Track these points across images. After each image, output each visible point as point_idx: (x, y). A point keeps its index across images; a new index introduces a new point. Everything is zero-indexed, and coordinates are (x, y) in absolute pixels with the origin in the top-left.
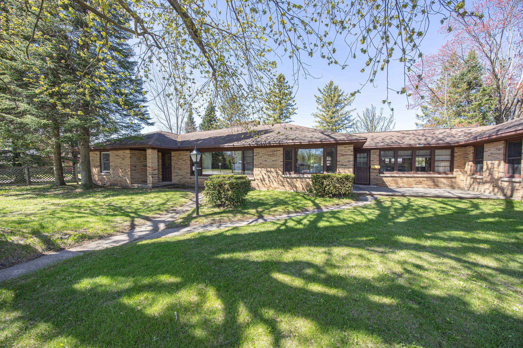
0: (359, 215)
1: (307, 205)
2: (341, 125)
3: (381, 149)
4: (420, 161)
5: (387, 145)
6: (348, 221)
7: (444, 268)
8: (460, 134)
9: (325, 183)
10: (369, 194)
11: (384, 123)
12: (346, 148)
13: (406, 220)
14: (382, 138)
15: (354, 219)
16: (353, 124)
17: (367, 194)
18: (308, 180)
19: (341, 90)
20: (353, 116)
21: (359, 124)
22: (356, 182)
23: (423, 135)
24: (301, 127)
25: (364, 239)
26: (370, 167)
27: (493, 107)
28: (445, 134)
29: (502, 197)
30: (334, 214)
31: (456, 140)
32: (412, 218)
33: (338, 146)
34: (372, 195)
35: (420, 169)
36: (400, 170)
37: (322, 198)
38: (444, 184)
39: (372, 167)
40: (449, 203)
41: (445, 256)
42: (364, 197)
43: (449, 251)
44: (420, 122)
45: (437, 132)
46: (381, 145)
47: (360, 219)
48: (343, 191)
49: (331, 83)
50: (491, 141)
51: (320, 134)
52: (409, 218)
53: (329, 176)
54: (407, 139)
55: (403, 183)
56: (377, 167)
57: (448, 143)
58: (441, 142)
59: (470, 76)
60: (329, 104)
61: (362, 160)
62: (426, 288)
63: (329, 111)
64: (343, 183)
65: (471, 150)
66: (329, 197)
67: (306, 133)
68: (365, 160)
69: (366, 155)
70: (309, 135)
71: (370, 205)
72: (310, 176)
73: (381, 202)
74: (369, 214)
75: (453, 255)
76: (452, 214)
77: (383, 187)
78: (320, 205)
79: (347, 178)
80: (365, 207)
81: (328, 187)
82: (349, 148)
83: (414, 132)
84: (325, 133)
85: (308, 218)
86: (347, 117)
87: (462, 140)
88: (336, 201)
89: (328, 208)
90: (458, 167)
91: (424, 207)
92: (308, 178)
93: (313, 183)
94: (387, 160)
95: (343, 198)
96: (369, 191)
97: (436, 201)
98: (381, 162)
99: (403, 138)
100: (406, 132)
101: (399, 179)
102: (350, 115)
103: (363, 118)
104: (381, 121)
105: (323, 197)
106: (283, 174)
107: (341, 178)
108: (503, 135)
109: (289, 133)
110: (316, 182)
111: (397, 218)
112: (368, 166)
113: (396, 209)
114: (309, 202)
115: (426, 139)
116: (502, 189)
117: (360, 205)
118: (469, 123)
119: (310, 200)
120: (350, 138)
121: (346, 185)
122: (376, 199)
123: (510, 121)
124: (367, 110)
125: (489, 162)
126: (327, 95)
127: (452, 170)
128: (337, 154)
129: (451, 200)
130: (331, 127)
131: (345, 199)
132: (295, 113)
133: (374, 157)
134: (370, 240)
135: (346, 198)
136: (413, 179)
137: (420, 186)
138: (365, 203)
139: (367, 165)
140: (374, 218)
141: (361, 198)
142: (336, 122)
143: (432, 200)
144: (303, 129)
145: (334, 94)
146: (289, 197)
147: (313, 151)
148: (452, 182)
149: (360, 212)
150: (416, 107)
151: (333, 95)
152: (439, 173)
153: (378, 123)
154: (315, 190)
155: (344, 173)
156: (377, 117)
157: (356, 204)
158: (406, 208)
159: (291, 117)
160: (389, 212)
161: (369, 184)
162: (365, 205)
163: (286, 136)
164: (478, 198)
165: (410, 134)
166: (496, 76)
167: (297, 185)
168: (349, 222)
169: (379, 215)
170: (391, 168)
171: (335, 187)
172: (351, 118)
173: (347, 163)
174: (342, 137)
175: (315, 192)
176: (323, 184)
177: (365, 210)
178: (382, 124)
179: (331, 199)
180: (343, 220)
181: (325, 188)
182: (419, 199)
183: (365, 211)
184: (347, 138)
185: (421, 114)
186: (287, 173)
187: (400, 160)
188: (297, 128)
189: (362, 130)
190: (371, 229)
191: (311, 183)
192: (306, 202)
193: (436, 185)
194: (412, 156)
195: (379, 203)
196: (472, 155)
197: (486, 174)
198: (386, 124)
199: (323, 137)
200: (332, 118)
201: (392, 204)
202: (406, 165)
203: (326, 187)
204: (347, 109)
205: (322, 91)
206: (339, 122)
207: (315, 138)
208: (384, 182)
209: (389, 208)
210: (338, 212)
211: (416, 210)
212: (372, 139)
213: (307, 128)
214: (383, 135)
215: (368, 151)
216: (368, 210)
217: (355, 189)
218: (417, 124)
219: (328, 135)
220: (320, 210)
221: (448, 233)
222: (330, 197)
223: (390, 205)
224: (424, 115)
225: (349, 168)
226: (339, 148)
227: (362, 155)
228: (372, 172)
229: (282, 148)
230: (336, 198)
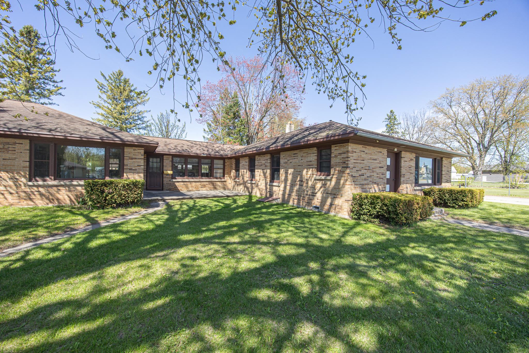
0: (146, 222)
1: (76, 222)
2: (133, 125)
3: (174, 156)
4: (205, 169)
5: (179, 152)
6: (133, 231)
7: (210, 253)
8: (228, 149)
9: (106, 191)
10: (161, 200)
11: (177, 131)
12: (135, 151)
13: (190, 220)
14: (175, 145)
15: (140, 228)
16: (147, 126)
17: (159, 200)
18: (79, 188)
19: (133, 85)
20: (147, 117)
21: (153, 128)
22: (148, 188)
23: (206, 147)
24: (68, 115)
25: (148, 247)
26: (163, 172)
27: (246, 134)
28: (220, 148)
29: (248, 194)
30: (115, 228)
31: (226, 153)
32: (195, 217)
33: (125, 148)
34: (164, 200)
35: (205, 175)
36: (189, 176)
37: (101, 211)
38: (220, 187)
39: (165, 172)
40: (221, 201)
41: (212, 243)
42: (156, 204)
43: (215, 239)
44: (206, 136)
45: (215, 146)
46: (173, 151)
47: (147, 227)
48: (130, 200)
49: (120, 74)
50: (243, 156)
51: (99, 129)
52: (193, 217)
53: (112, 183)
54: (195, 148)
55: (192, 187)
56: (170, 172)
57: (221, 155)
58: (217, 154)
59: (234, 109)
60: (117, 96)
61: (155, 165)
62: (195, 275)
63: (116, 105)
64: (131, 190)
65: (234, 161)
66: (111, 207)
67: (78, 126)
68: (159, 164)
69: (158, 160)
70: (83, 128)
71: (160, 211)
72: (82, 182)
73: (172, 206)
74: (157, 220)
75: (217, 241)
76: (221, 209)
77: (175, 191)
78: (96, 219)
79: (135, 184)
80: (155, 213)
81: (110, 196)
82: (139, 151)
83: (200, 143)
84: (108, 130)
85: (74, 240)
86: (140, 117)
87: (229, 153)
88: (122, 211)
89: (108, 222)
90: (228, 173)
91: (205, 206)
92: (80, 185)
93: (88, 192)
94: (180, 166)
95: (131, 207)
96: (161, 197)
97: (213, 200)
98: (174, 168)
99: (192, 147)
100: (194, 143)
101: (189, 184)
102: (143, 116)
103: (157, 122)
104: (175, 128)
105: (103, 209)
106: (30, 180)
107: (128, 185)
108: (248, 153)
109: (44, 119)
110: (92, 190)
111: (183, 219)
112: (162, 171)
113: (183, 212)
114: (80, 217)
115: (208, 150)
116: (248, 188)
117: (150, 213)
118: (234, 142)
119: (81, 214)
120: (140, 140)
121: (135, 191)
122: (167, 204)
123: (253, 144)
124: (162, 115)
125: (242, 170)
126: (114, 84)
127: (224, 176)
128: (124, 157)
129: (222, 198)
130: (119, 124)
131: (133, 208)
132: (60, 94)
133: (167, 162)
134: (153, 247)
135: (135, 207)
136: (199, 183)
137: (204, 189)
138: (156, 209)
139: (160, 170)
140: (162, 223)
141: (152, 204)
142: (127, 119)
143: (211, 200)
144: (72, 119)
145: (124, 87)
146: (41, 215)
147: (93, 151)
148: (224, 185)
149: (148, 219)
150: (203, 123)
151: (122, 88)
152: (217, 178)
153: (172, 130)
154: (90, 201)
155: (133, 179)
156: (171, 124)
157: (146, 212)
158: (191, 209)
159: (52, 97)
160: (177, 215)
161: (163, 190)
162: (155, 211)
163: (38, 123)
164: (237, 195)
165: (197, 144)
166: (247, 113)
167: (60, 197)
168: (133, 233)
169: (167, 220)
170: (182, 173)
171: (120, 195)
172: (145, 119)
173: (137, 168)
174: (130, 139)
175: (90, 203)
176: (103, 192)
177: (154, 216)
178: (175, 131)
179: (114, 210)
180: (127, 232)
181: (105, 197)
182: (202, 200)
183: (154, 218)
184: (137, 140)
185: (207, 129)
186: (37, 179)
187: (190, 166)
188: (61, 116)
189: (156, 135)
190: (157, 235)
191: (84, 191)
192: (74, 218)
193: (215, 188)
194: (198, 163)
195: (169, 207)
196: (234, 165)
197: (241, 178)
198: (179, 132)
199: (104, 134)
200: (121, 114)
201: (181, 207)
202: (195, 171)
203: (107, 196)
204: (140, 108)
205: (108, 78)
206: (131, 120)
207: (93, 133)
208: (176, 187)
209: (177, 211)
210: (122, 223)
211: (199, 209)
212: (165, 145)
213: (79, 118)
214: (176, 142)
215: (161, 156)
216: (157, 216)
217: (146, 195)
218: (204, 137)
219: (112, 134)
220: (96, 226)
221: (216, 224)
222: (113, 208)
223: (179, 208)
224: (209, 130)
225: (140, 173)
226: (127, 150)
227: (155, 160)
228: (165, 177)
229: (28, 141)
230: (122, 208)
